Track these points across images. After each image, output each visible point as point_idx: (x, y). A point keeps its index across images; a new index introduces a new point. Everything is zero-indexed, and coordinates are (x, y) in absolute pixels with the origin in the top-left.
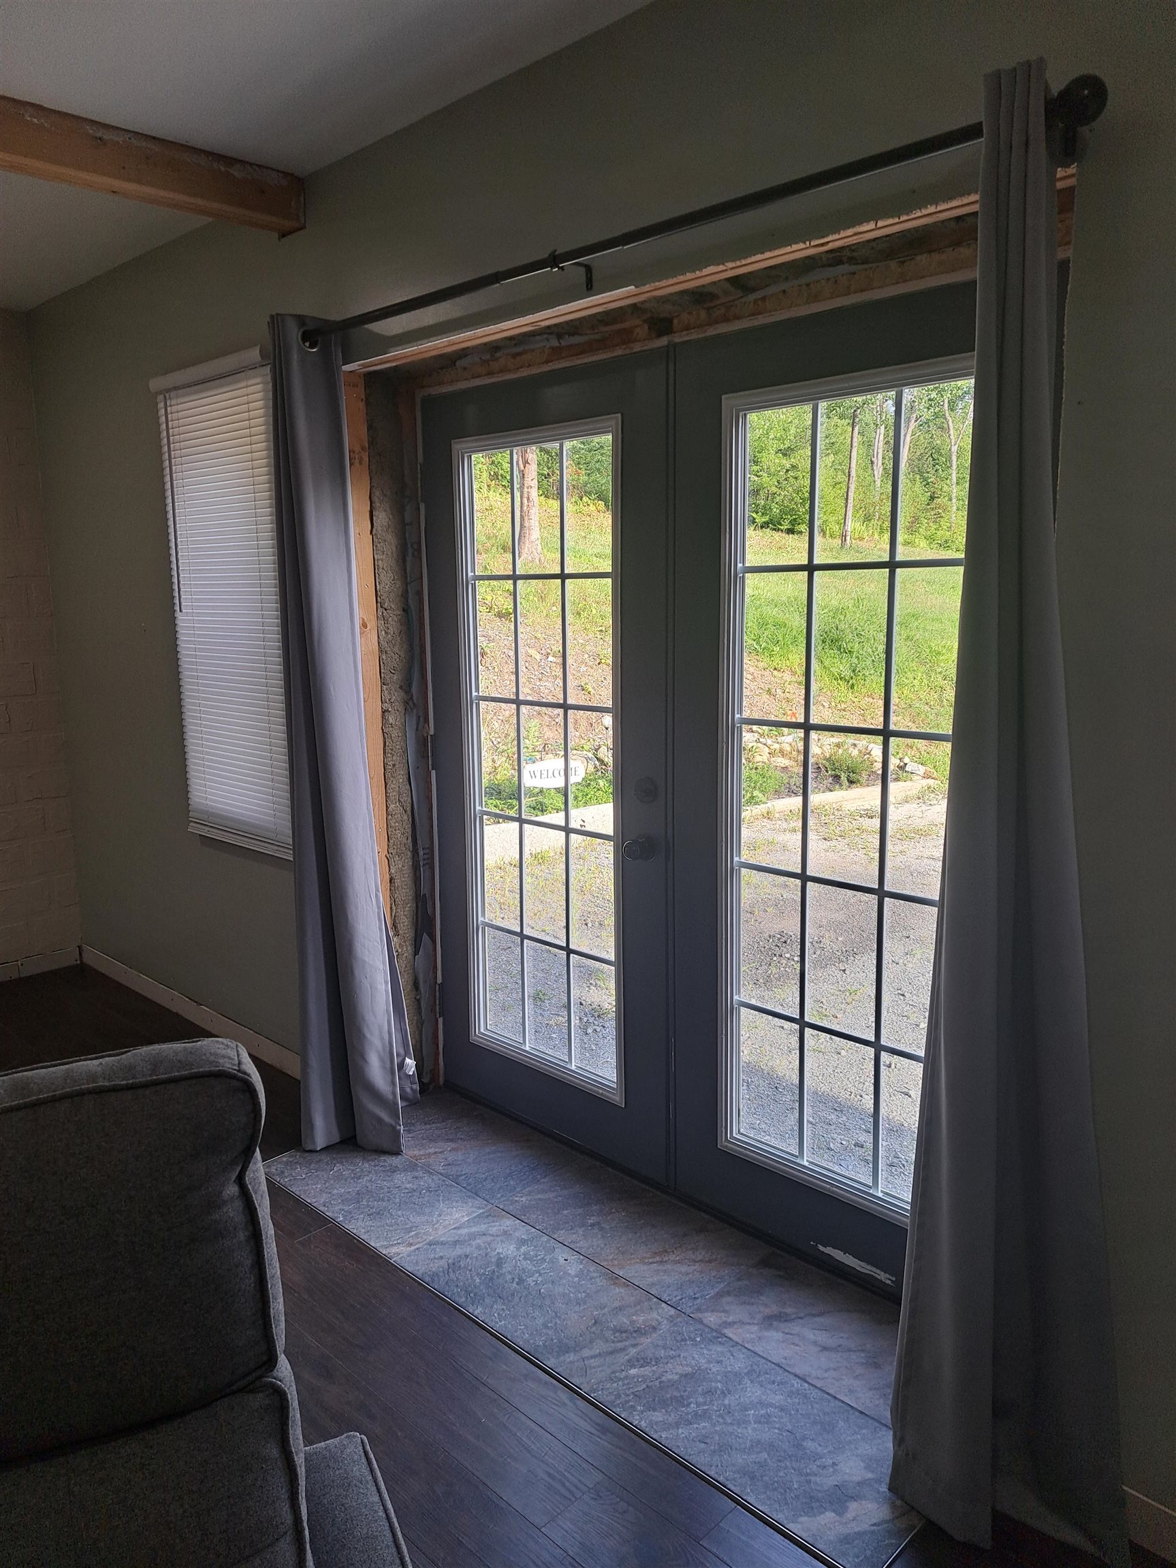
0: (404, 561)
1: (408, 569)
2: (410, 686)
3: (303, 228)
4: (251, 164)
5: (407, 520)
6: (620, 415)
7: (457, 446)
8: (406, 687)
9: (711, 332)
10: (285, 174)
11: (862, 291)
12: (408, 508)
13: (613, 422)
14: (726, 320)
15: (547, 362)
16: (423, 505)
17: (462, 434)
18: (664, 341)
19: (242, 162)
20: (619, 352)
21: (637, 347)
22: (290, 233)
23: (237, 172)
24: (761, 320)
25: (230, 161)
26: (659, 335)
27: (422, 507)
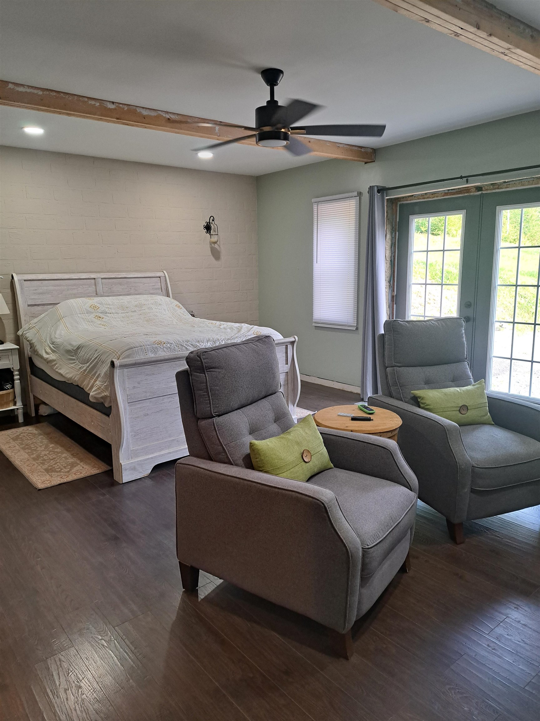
0: (392, 247)
1: (392, 249)
2: (390, 281)
3: (374, 161)
4: (365, 147)
5: (393, 237)
6: (466, 210)
7: (411, 217)
8: (390, 282)
9: (494, 191)
10: (372, 149)
11: (536, 184)
12: (393, 233)
13: (464, 212)
14: (498, 188)
15: (443, 196)
16: (398, 233)
17: (414, 213)
18: (480, 192)
19: (364, 147)
20: (466, 194)
21: (472, 194)
22: (368, 163)
23: (363, 150)
24: (508, 189)
25: (361, 147)
26: (478, 191)
27: (397, 233)
